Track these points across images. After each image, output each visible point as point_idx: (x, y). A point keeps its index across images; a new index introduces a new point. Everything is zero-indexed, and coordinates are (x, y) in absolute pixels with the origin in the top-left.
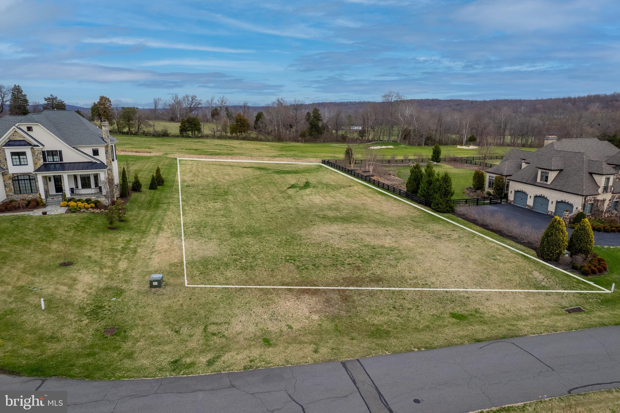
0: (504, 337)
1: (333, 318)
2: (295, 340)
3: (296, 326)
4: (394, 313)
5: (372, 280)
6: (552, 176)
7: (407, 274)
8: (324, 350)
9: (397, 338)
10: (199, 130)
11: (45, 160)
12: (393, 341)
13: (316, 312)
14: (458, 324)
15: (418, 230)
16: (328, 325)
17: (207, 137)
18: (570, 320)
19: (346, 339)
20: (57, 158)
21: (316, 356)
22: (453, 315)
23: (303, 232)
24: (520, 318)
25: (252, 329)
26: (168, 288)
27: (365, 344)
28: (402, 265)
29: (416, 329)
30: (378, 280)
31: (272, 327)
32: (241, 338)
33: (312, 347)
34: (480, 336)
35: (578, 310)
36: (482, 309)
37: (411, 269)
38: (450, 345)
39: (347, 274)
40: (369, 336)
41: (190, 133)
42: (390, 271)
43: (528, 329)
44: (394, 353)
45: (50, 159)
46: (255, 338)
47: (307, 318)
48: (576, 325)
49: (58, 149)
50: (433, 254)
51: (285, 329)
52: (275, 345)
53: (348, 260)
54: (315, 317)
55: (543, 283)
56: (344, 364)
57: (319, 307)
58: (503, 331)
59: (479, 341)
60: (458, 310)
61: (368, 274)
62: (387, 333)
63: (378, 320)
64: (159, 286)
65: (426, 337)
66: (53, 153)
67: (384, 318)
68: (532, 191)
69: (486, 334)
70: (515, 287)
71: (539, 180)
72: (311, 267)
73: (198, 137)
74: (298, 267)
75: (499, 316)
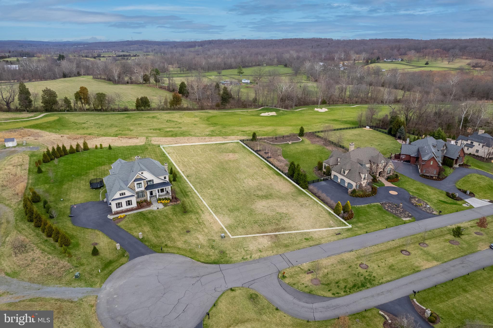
0: (317, 245)
1: (274, 243)
2: (266, 250)
3: (266, 246)
4: (290, 240)
5: (282, 229)
6: (347, 172)
7: (292, 226)
8: (275, 252)
9: (291, 247)
10: (149, 106)
11: (147, 184)
12: (290, 248)
13: (269, 241)
14: (306, 241)
15: (294, 202)
16: (274, 245)
17: (154, 109)
18: (335, 238)
19: (279, 248)
20: (151, 183)
21: (273, 253)
22: (305, 239)
23: (253, 207)
24: (323, 238)
25: (255, 248)
26: (227, 238)
27: (284, 250)
28: (291, 221)
29: (296, 244)
30: (284, 229)
31: (260, 247)
32: (254, 251)
33: (271, 251)
34: (311, 245)
35: (339, 234)
36: (313, 236)
37: (293, 223)
38: (304, 248)
39: (274, 227)
40: (284, 247)
41: (143, 108)
42: (287, 224)
43: (324, 242)
44: (291, 251)
45: (149, 183)
46: (257, 250)
47: (268, 243)
48: (336, 239)
49: (152, 179)
50: (300, 215)
51: (263, 247)
52: (263, 252)
53: (274, 221)
54: (269, 243)
55: (332, 225)
56: (280, 255)
57: (269, 240)
58: (317, 243)
59: (311, 246)
60: (307, 237)
61: (281, 226)
62: (289, 246)
63: (286, 242)
64: (224, 238)
65: (298, 246)
66: (150, 181)
67: (287, 242)
68: (340, 177)
69: (313, 244)
70: (323, 228)
71: (342, 173)
72: (263, 225)
73: (148, 110)
74: (259, 225)
75: (317, 238)
